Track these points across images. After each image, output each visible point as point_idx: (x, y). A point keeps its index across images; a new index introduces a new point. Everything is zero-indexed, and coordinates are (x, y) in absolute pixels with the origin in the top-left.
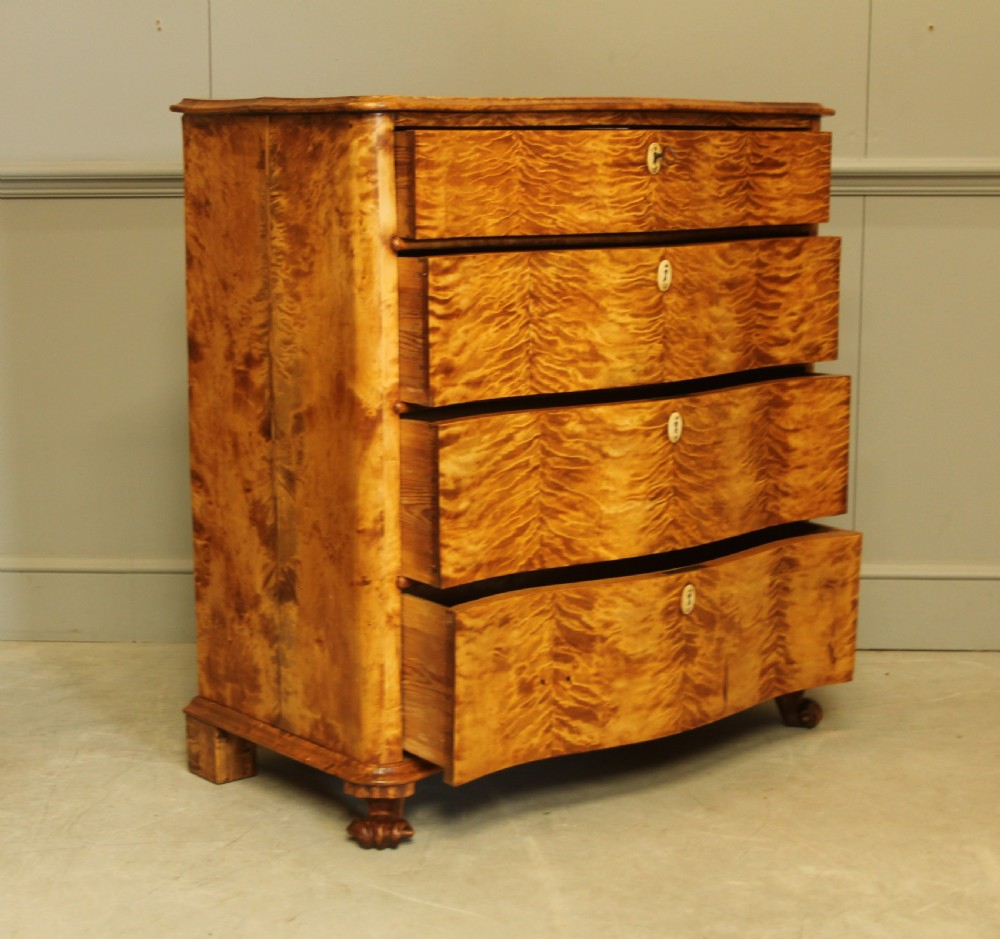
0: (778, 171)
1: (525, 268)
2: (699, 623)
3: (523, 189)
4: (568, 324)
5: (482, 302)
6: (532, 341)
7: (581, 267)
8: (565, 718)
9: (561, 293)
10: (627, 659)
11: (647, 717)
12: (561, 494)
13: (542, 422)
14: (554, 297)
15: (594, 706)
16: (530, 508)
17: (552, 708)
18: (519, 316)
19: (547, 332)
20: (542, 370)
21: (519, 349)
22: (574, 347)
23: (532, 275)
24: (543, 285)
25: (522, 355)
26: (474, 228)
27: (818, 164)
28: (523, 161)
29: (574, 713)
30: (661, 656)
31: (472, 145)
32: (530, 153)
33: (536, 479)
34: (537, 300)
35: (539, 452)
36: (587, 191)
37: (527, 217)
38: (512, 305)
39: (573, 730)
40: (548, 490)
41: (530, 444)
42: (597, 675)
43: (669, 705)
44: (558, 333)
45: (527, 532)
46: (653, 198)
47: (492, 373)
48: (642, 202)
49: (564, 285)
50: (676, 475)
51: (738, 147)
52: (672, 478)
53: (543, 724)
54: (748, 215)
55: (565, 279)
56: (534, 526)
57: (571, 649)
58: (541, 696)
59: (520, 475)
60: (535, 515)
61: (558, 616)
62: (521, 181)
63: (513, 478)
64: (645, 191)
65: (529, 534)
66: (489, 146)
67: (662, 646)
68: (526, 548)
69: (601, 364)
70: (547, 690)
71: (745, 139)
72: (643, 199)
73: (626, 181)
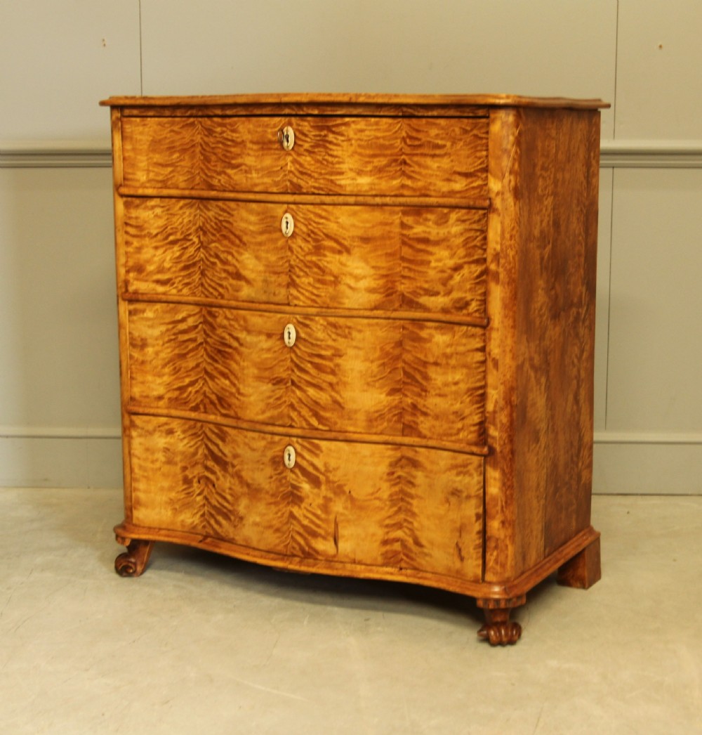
0: (438, 152)
1: (196, 210)
2: (303, 478)
3: (202, 158)
4: (223, 252)
5: (169, 230)
6: (202, 260)
7: (229, 213)
8: (213, 512)
9: (219, 230)
10: (248, 485)
11: (263, 533)
12: (216, 365)
13: (203, 313)
14: (214, 232)
15: (230, 511)
16: (199, 369)
17: (204, 501)
18: (194, 243)
19: (210, 255)
20: (207, 280)
21: (194, 264)
22: (227, 267)
23: (200, 215)
24: (207, 222)
25: (196, 269)
26: (170, 182)
27: (476, 147)
28: (202, 138)
29: (219, 512)
30: (271, 492)
31: (168, 128)
32: (206, 133)
33: (201, 352)
34: (205, 233)
35: (202, 333)
36: (239, 161)
37: (204, 176)
38: (190, 235)
39: (217, 522)
40: (209, 361)
41: (196, 327)
42: (230, 489)
43: (277, 530)
44: (217, 256)
45: (197, 385)
46: (289, 168)
47: (176, 278)
48: (278, 170)
49: (219, 224)
50: (293, 371)
51: (389, 131)
52: (290, 372)
53: (199, 510)
54: (403, 186)
55: (221, 221)
56: (201, 382)
57: (216, 466)
58: (198, 492)
59: (192, 346)
60: (202, 375)
61: (205, 440)
62: (201, 153)
63: (187, 347)
64: (282, 163)
65: (197, 387)
66: (181, 128)
67: (272, 485)
68: (195, 396)
69: (243, 283)
70: (202, 488)
71: (399, 125)
72: (279, 168)
73: (267, 154)
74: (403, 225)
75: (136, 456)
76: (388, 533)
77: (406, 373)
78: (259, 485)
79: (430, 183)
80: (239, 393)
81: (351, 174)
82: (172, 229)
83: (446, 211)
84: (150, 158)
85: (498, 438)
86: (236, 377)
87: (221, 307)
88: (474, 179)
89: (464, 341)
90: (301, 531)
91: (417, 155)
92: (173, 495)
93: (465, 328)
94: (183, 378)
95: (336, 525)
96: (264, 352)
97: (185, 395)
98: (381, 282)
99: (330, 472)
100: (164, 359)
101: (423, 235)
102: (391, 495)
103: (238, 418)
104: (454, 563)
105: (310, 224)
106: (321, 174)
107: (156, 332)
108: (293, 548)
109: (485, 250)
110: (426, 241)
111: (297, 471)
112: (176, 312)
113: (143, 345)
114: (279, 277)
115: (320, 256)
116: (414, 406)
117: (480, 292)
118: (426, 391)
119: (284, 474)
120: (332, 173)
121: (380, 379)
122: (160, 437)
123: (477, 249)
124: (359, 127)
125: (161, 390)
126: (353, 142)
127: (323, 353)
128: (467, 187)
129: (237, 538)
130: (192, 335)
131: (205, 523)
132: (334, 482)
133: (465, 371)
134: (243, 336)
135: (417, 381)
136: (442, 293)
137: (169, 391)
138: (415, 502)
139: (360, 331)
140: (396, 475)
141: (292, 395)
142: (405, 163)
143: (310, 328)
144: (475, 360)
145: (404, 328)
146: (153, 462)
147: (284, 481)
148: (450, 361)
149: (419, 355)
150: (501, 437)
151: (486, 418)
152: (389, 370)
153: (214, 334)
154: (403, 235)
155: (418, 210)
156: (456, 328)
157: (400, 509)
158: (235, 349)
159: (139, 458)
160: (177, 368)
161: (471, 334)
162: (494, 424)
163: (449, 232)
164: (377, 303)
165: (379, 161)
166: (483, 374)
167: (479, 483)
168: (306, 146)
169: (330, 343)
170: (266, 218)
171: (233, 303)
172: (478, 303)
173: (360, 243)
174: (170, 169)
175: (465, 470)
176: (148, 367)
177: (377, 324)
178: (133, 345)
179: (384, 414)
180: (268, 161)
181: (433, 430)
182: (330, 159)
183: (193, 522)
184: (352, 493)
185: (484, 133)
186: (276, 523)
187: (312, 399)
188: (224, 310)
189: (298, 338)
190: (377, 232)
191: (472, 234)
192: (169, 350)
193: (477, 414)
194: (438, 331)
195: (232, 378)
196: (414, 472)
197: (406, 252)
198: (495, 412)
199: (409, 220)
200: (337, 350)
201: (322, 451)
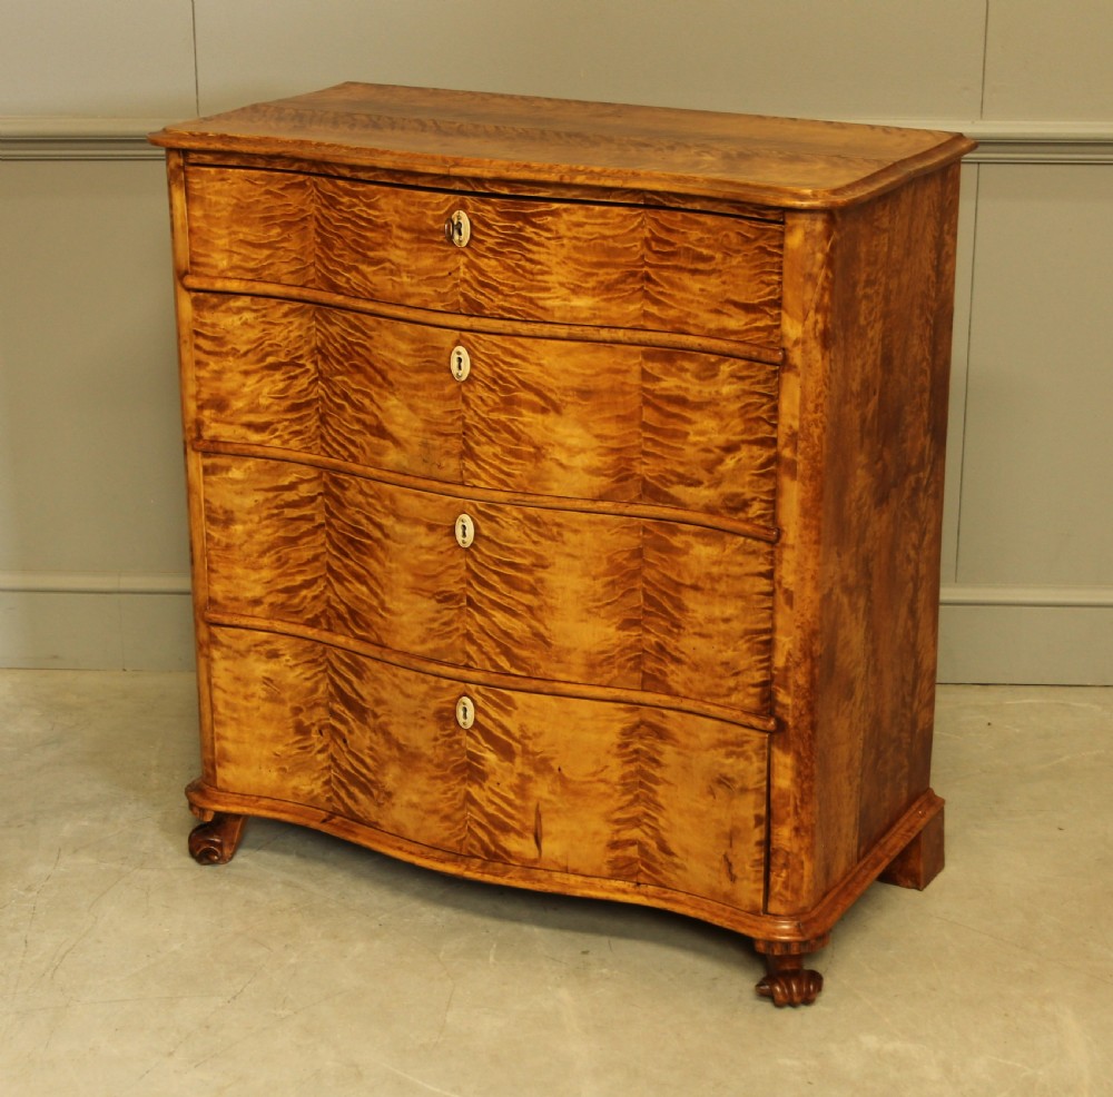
0: (701, 266)
1: (311, 321)
2: (486, 745)
3: (319, 240)
4: (356, 391)
5: (266, 347)
6: (322, 398)
7: (364, 333)
8: (345, 781)
9: (348, 357)
10: (400, 747)
11: (424, 819)
12: (347, 562)
13: (324, 479)
14: (341, 359)
15: (369, 781)
16: (317, 564)
17: (330, 762)
19: (335, 394)
20: (331, 431)
21: (308, 404)
22: (362, 416)
23: (317, 330)
24: (330, 343)
25: (311, 411)
26: (267, 272)
27: (763, 265)
28: (318, 209)
29: (354, 780)
30: (436, 761)
31: (261, 186)
32: (325, 202)
33: (322, 538)
34: (325, 358)
35: (323, 509)
36: (380, 254)
37: (323, 270)
38: (301, 357)
39: (351, 796)
40: (334, 553)
41: (313, 499)
42: (371, 749)
43: (446, 818)
44: (346, 397)
45: (315, 587)
46: (462, 275)
47: (279, 422)
48: (445, 277)
49: (349, 348)
50: (470, 584)
51: (625, 227)
52: (465, 586)
53: (323, 775)
54: (646, 315)
55: (350, 343)
56: (322, 583)
57: (347, 712)
58: (319, 747)
59: (306, 526)
60: (322, 574)
61: (330, 672)
62: (316, 231)
63: (297, 528)
64: (450, 265)
65: (316, 590)
66: (282, 189)
67: (438, 751)
68: (313, 603)
69: (388, 443)
70: (325, 743)
71: (639, 219)
72: (446, 273)
73: (425, 250)
74: (645, 375)
75: (219, 688)
76: (618, 831)
77: (647, 597)
78: (417, 748)
79: (689, 314)
80: (385, 609)
81: (564, 292)
82: (271, 345)
83: (713, 359)
84: (235, 233)
85: (790, 707)
86: (379, 585)
87: (353, 474)
88: (759, 316)
89: (740, 558)
90: (484, 822)
91: (667, 267)
92: (280, 748)
93: (741, 539)
94: (292, 574)
95: (539, 815)
96: (423, 551)
97: (296, 601)
98: (610, 459)
99: (529, 738)
100: (262, 543)
101: (676, 392)
102: (624, 777)
103: (383, 646)
104: (720, 882)
105: (497, 365)
106: (513, 287)
107: (249, 502)
108: (472, 845)
109: (775, 426)
110: (681, 401)
111: (477, 733)
112: (280, 473)
113: (228, 520)
114: (446, 441)
115: (512, 414)
116: (661, 648)
117: (766, 489)
118: (679, 627)
119: (457, 737)
120: (531, 289)
121: (608, 604)
122: (257, 660)
123: (761, 423)
124: (574, 218)
125: (258, 591)
126: (565, 241)
127: (518, 560)
128: (748, 326)
129: (382, 822)
130: (307, 511)
131: (331, 794)
132: (535, 754)
133: (740, 603)
134: (388, 522)
135: (665, 611)
136: (706, 484)
137: (271, 592)
138: (660, 789)
139: (576, 531)
140: (631, 749)
141: (469, 620)
142: (648, 278)
143: (497, 523)
144: (757, 590)
145: (645, 530)
146: (246, 698)
147: (456, 746)
148: (717, 586)
149: (669, 573)
150: (795, 706)
151: (773, 676)
152: (621, 592)
153: (342, 514)
154: (645, 390)
155: (670, 355)
156: (728, 538)
157: (637, 798)
158: (377, 541)
159: (225, 691)
160: (283, 560)
161: (751, 550)
162: (786, 688)
163: (717, 392)
164: (603, 490)
165: (607, 274)
166: (768, 611)
167: (761, 771)
168: (490, 242)
169: (529, 546)
170: (425, 349)
171: (373, 472)
172: (763, 505)
173: (576, 399)
174: (266, 252)
175: (740, 750)
176: (237, 555)
177: (603, 522)
178: (212, 520)
179: (613, 657)
180: (427, 261)
181: (690, 685)
182: (528, 265)
183: (312, 791)
184: (563, 769)
185: (775, 247)
186: (445, 807)
187: (500, 629)
188: (359, 479)
189: (477, 534)
190: (604, 382)
191: (754, 399)
192: (269, 531)
193: (758, 670)
194: (700, 540)
195: (372, 583)
196: (660, 746)
197: (649, 415)
198: (786, 669)
199: (654, 368)
200: (539, 557)
201: (516, 708)
